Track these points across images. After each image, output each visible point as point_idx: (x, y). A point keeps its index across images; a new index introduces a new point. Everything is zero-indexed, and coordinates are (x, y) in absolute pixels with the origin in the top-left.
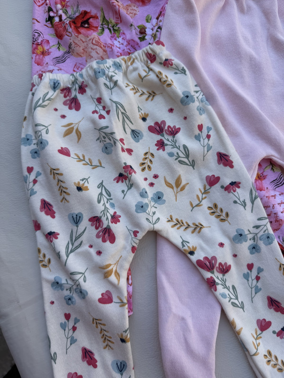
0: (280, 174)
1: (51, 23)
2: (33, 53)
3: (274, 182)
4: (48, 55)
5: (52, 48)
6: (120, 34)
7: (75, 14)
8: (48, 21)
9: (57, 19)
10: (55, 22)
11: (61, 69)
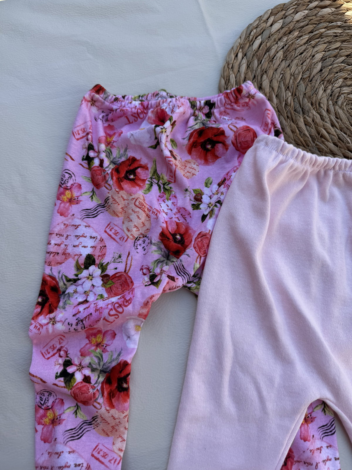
0: (332, 419)
1: (89, 164)
2: (58, 199)
3: (322, 428)
4: (77, 203)
5: (83, 195)
6: (171, 195)
7: (120, 158)
8: (86, 159)
9: (96, 162)
10: (94, 165)
11: (89, 226)
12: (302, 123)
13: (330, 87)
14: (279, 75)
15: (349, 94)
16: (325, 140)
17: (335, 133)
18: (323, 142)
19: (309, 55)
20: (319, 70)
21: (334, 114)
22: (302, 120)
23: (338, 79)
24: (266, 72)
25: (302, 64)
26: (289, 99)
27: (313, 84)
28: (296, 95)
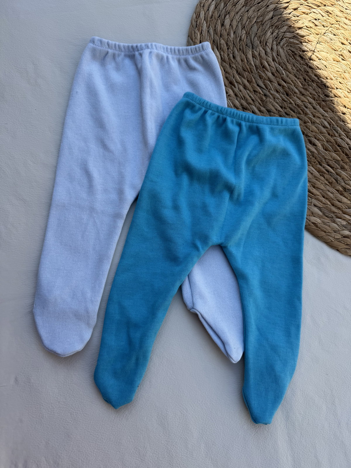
12: (250, 55)
13: (277, 31)
14: (239, 16)
15: (290, 38)
16: (266, 70)
17: (274, 66)
18: (264, 71)
19: (265, 4)
20: (271, 17)
21: (276, 52)
22: (251, 53)
23: (284, 27)
24: (229, 13)
25: (258, 11)
26: (243, 35)
27: (263, 27)
28: (249, 34)
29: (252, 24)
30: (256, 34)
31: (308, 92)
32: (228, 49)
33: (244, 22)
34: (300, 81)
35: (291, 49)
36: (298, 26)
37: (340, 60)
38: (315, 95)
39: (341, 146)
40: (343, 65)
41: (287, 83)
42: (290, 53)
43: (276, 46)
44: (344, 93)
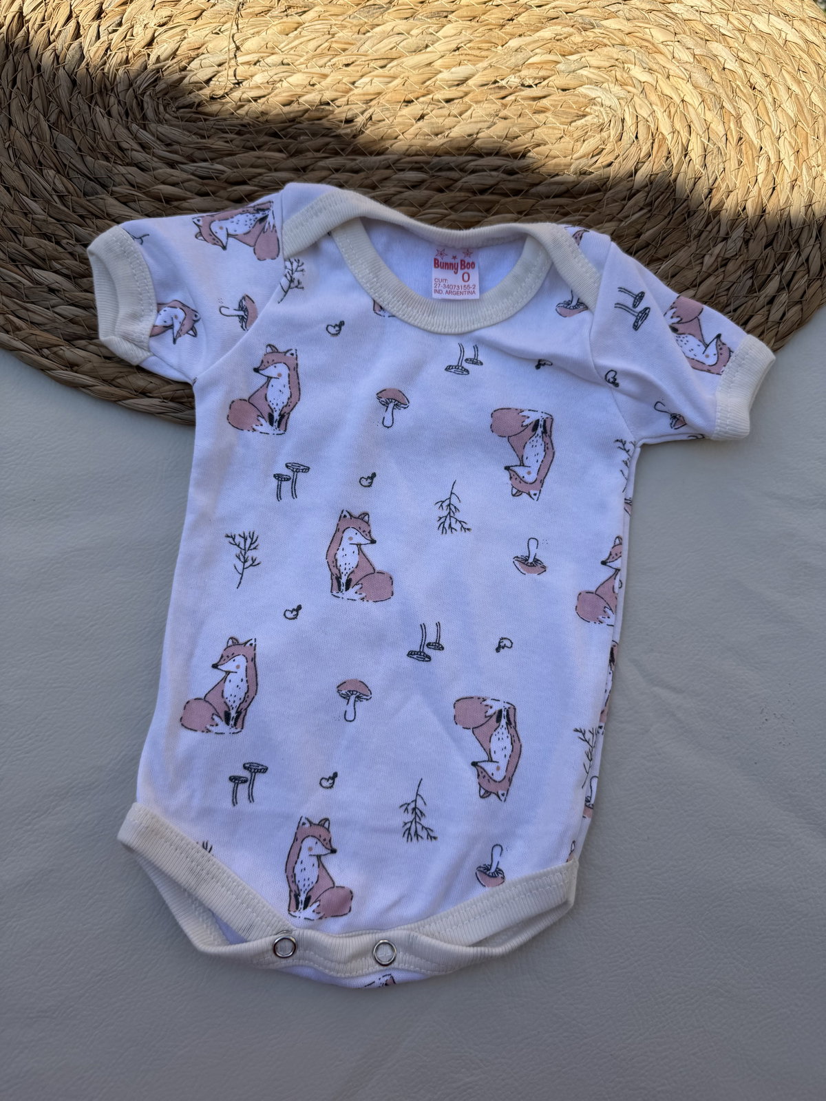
21: (159, 142)
22: (110, 200)
25: (30, 99)
26: (58, 182)
27: (77, 121)
28: (65, 165)
29: (48, 138)
30: (80, 149)
31: (308, 153)
32: (58, 243)
33: (29, 154)
34: (269, 150)
35: (180, 105)
36: (143, 43)
37: (297, 18)
38: (327, 144)
39: (488, 187)
40: (313, 23)
41: (249, 180)
42: (189, 115)
43: (147, 131)
44: (377, 76)
